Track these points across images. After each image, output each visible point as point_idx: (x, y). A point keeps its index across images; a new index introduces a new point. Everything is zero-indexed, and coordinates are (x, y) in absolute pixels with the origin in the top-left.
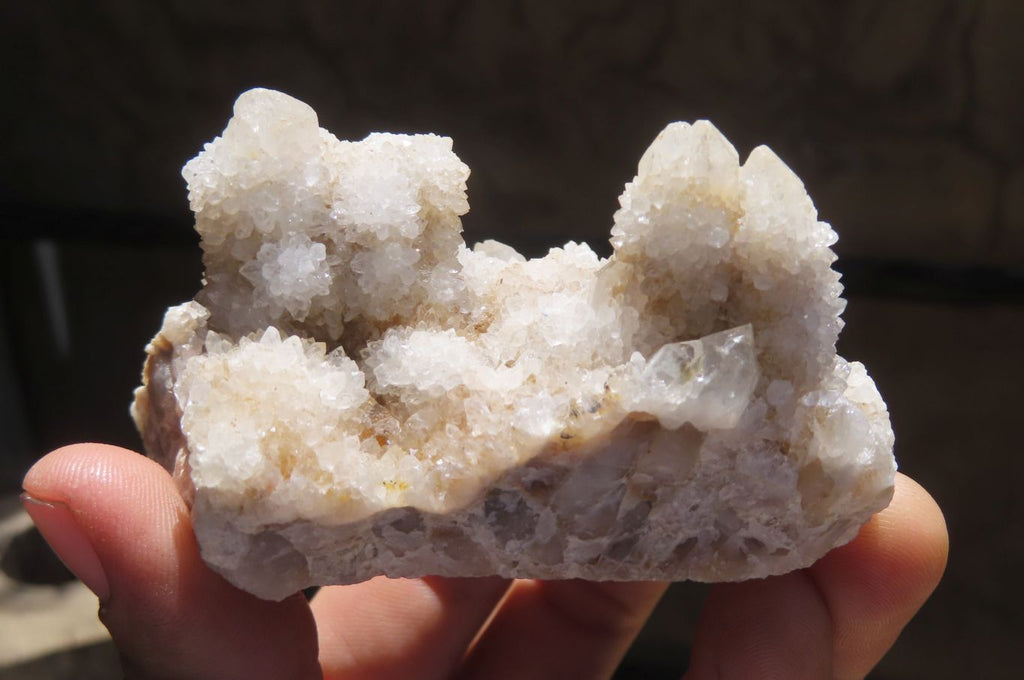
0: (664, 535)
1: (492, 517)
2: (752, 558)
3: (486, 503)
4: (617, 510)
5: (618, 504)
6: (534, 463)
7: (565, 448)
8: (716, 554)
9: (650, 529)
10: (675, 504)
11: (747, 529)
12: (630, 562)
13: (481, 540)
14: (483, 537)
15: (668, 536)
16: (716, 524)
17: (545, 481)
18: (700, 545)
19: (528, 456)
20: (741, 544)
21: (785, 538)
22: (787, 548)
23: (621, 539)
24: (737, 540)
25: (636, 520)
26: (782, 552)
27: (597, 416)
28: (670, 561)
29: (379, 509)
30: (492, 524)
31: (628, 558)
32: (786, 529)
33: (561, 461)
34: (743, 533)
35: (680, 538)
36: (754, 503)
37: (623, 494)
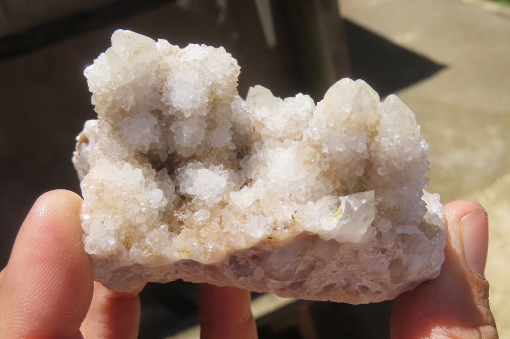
0: (318, 282)
1: (233, 266)
2: (362, 295)
3: (230, 260)
4: (295, 271)
5: (296, 268)
6: (253, 248)
7: (270, 243)
8: (344, 292)
9: (311, 279)
10: (325, 270)
11: (361, 282)
12: (300, 292)
13: (227, 275)
14: (228, 273)
15: (321, 282)
16: (345, 279)
17: (259, 256)
18: (336, 287)
19: (250, 245)
20: (357, 288)
21: (380, 287)
22: (381, 291)
23: (296, 281)
24: (356, 287)
25: (304, 275)
26: (378, 293)
27: (286, 231)
28: (320, 293)
29: (176, 260)
30: (232, 269)
31: (299, 290)
32: (381, 284)
33: (267, 248)
34: (359, 284)
35: (327, 283)
36: (365, 273)
37: (298, 264)
